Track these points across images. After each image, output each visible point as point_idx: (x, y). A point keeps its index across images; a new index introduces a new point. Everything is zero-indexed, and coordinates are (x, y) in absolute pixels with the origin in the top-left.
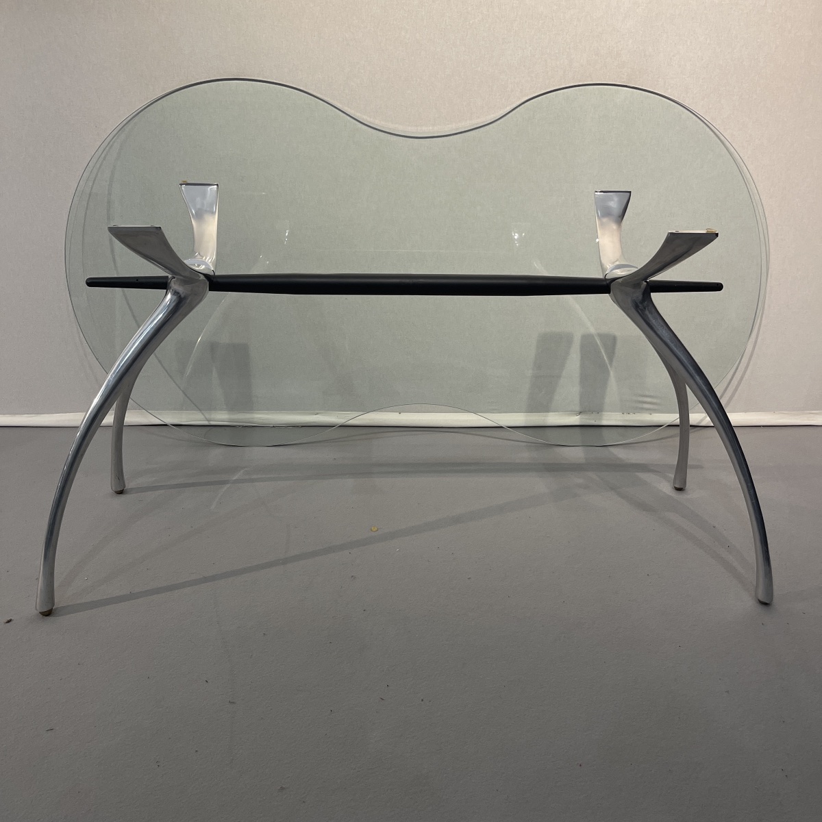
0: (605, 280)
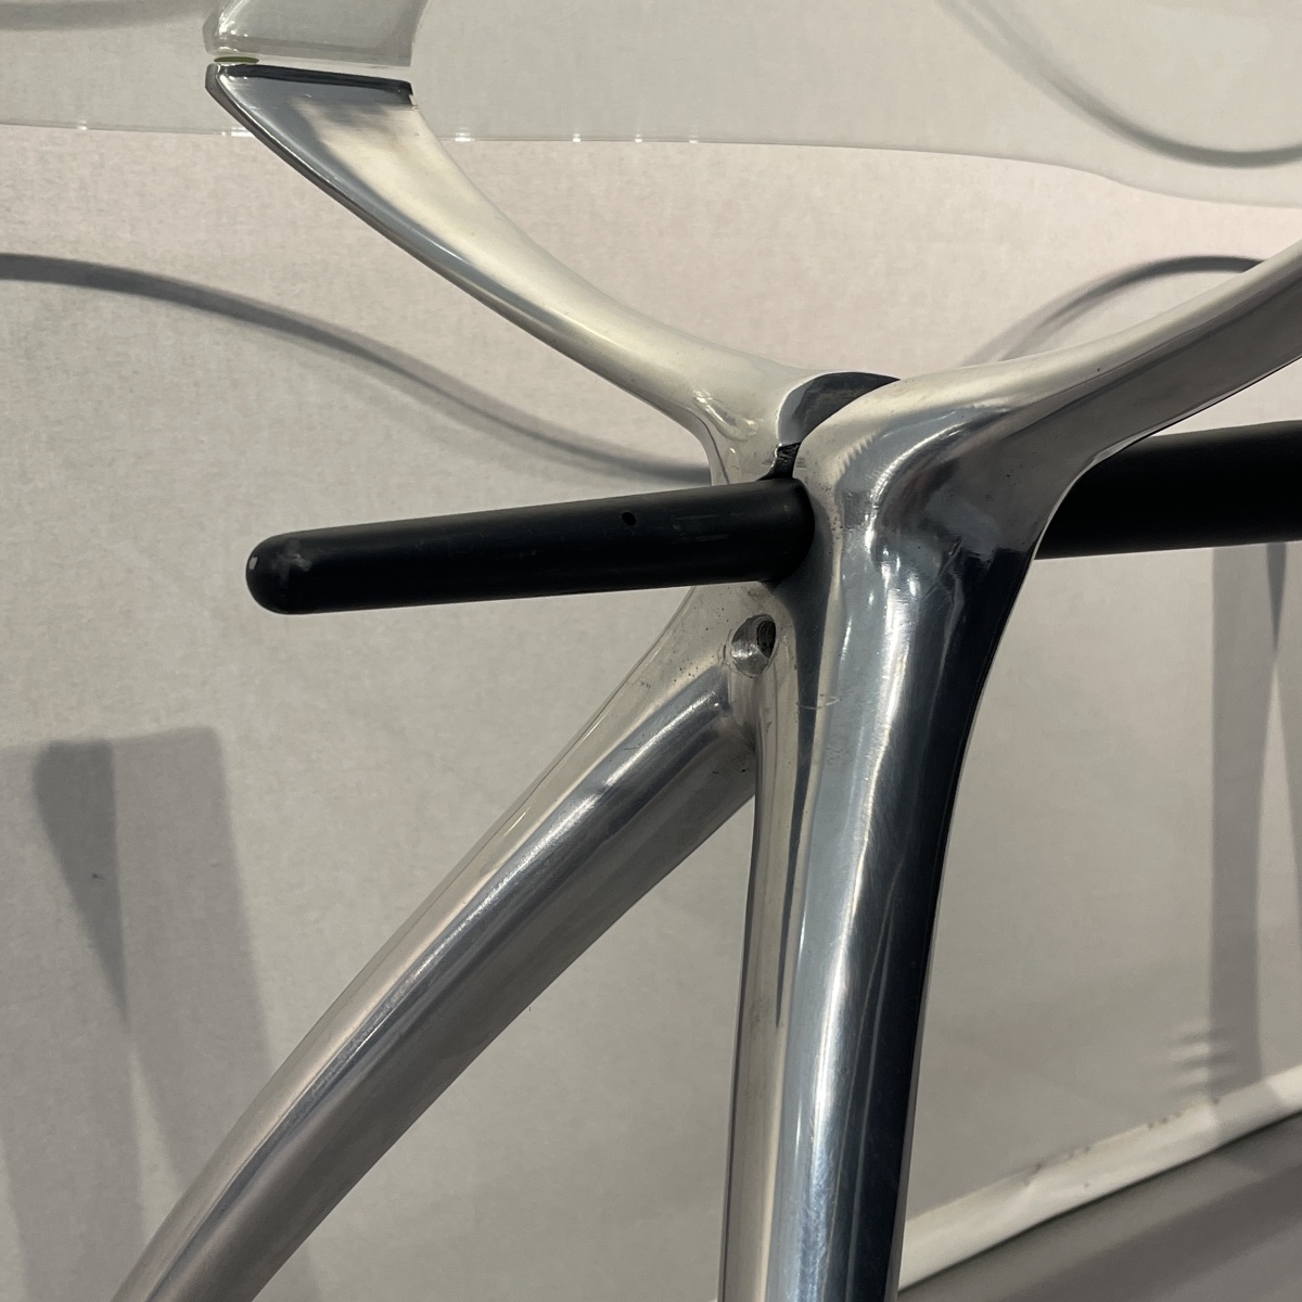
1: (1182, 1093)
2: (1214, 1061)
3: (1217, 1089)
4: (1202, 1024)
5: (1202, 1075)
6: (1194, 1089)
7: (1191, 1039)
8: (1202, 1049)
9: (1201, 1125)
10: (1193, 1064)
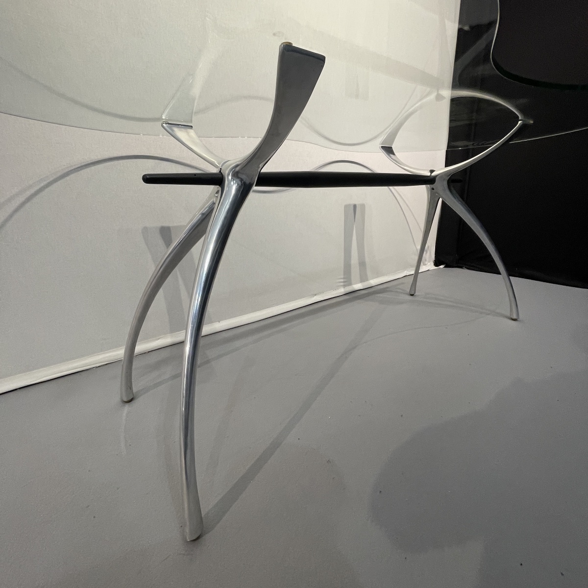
1: (338, 286)
2: (344, 282)
3: (344, 286)
4: (342, 277)
5: (342, 284)
6: (341, 286)
7: (341, 279)
8: (342, 280)
9: (342, 291)
10: (341, 282)
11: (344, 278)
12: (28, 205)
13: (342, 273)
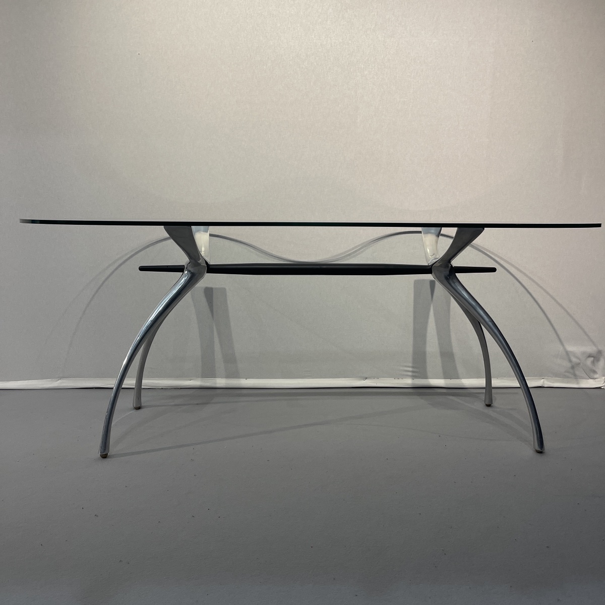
0: (428, 266)
1: (404, 375)
2: (413, 372)
3: (414, 377)
4: (411, 364)
5: (410, 373)
6: (409, 376)
7: (409, 367)
8: (411, 369)
9: (408, 382)
10: (409, 371)
11: (413, 367)
12: (122, 266)
13: (410, 359)
